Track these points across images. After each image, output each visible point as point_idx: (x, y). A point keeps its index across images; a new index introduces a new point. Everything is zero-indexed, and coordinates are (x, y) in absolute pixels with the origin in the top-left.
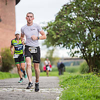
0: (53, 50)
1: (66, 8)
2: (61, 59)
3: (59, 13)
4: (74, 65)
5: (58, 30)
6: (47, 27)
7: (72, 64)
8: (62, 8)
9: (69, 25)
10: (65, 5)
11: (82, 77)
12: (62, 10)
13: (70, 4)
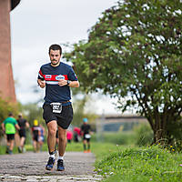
0: (84, 101)
1: (110, 17)
2: (100, 118)
3: (97, 27)
4: (125, 129)
5: (95, 59)
6: (73, 54)
7: (121, 128)
8: (102, 16)
9: (116, 51)
10: (108, 11)
11: (139, 153)
12: (103, 20)
13: (118, 8)
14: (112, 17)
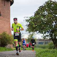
3: (37, 11)
4: (45, 44)
5: (36, 22)
6: (29, 20)
7: (44, 43)
9: (43, 19)
11: (50, 51)
12: (39, 10)
13: (44, 6)
14: (42, 8)
